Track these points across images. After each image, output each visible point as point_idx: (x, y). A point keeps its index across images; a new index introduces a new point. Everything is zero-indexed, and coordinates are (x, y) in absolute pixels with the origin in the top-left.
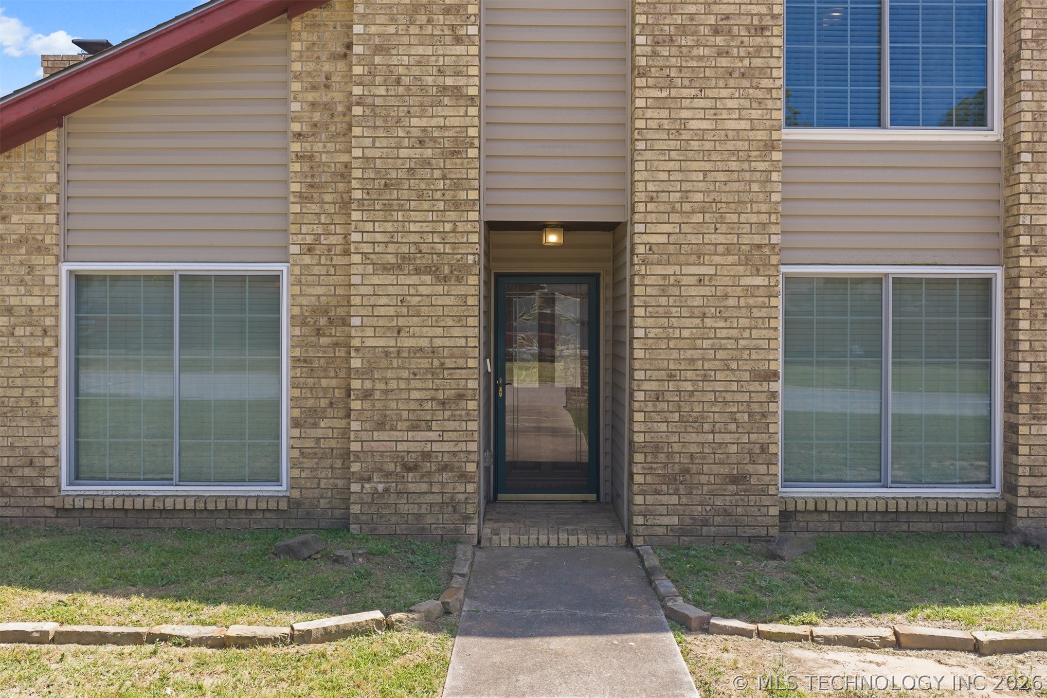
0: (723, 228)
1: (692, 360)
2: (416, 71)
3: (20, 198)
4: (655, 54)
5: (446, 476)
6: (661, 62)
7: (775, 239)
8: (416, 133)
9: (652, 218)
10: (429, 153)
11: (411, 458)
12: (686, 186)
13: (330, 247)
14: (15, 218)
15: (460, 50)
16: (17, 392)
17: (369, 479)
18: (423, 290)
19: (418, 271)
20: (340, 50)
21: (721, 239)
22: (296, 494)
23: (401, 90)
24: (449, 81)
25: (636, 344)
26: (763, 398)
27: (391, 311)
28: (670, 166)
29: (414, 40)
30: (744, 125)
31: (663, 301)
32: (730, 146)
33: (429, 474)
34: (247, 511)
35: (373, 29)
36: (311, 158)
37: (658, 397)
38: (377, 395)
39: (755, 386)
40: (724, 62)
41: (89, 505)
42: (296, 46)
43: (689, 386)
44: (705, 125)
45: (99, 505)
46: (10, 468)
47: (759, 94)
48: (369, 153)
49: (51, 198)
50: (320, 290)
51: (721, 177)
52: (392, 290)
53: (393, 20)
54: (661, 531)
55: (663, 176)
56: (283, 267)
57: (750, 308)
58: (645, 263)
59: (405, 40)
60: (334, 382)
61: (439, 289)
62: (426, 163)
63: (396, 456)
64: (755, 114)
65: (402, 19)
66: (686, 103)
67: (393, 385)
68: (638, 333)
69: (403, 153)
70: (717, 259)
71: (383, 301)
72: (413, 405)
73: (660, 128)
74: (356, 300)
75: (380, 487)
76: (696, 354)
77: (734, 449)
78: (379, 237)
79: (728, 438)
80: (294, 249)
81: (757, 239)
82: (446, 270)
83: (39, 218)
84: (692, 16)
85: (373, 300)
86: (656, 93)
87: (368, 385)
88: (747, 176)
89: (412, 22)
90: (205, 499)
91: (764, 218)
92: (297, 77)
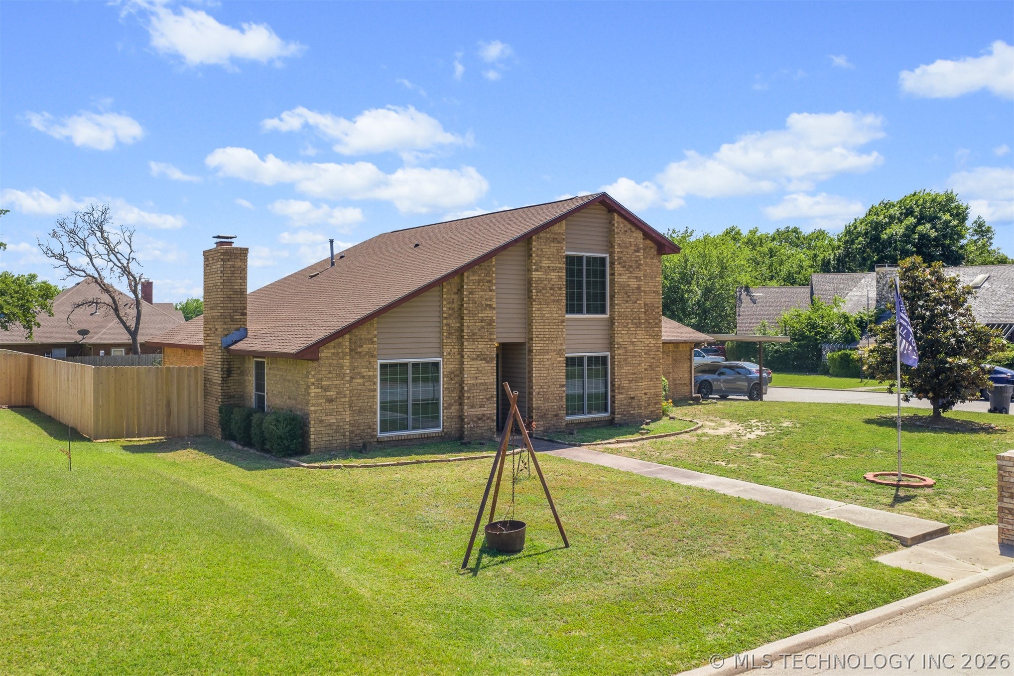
0: (553, 345)
1: (546, 382)
2: (480, 300)
3: (366, 339)
4: (537, 295)
5: (488, 421)
6: (538, 297)
7: (564, 347)
8: (480, 318)
9: (537, 342)
10: (483, 324)
11: (480, 416)
12: (545, 333)
13: (454, 353)
14: (365, 346)
15: (491, 293)
16: (366, 404)
17: (469, 423)
18: (483, 365)
19: (481, 360)
20: (456, 291)
21: (552, 348)
22: (445, 430)
23: (476, 305)
24: (488, 303)
25: (534, 379)
26: (562, 392)
27: (474, 372)
28: (541, 327)
29: (479, 290)
30: (557, 315)
31: (540, 366)
32: (554, 321)
33: (485, 420)
34: (433, 437)
35: (469, 287)
36: (449, 325)
37: (538, 393)
38: (471, 398)
39: (560, 389)
40: (553, 298)
41: (388, 440)
42: (445, 290)
43: (545, 390)
44: (548, 315)
45: (391, 439)
46: (364, 430)
47: (561, 307)
48: (469, 324)
49: (375, 339)
50: (452, 366)
51: (552, 330)
52: (475, 366)
53: (474, 284)
54: (539, 432)
55: (539, 330)
56: (441, 359)
57: (559, 367)
58: (536, 355)
59: (477, 290)
60: (456, 395)
61: (487, 365)
62: (483, 327)
63: (476, 416)
64: (560, 312)
65: (477, 284)
66: (544, 309)
67: (475, 394)
68: (534, 375)
69: (477, 324)
70: (552, 353)
71: (473, 369)
72: (480, 400)
73: (538, 317)
74: (465, 369)
75: (472, 426)
76: (547, 381)
77: (556, 407)
78: (472, 350)
79: (554, 404)
80: (445, 354)
81: (560, 348)
82: (488, 359)
83: (372, 346)
84: (545, 285)
85: (470, 369)
86: (537, 306)
87: (469, 395)
88: (558, 330)
89: (479, 285)
90: (421, 434)
91: (562, 342)
92: (445, 300)
